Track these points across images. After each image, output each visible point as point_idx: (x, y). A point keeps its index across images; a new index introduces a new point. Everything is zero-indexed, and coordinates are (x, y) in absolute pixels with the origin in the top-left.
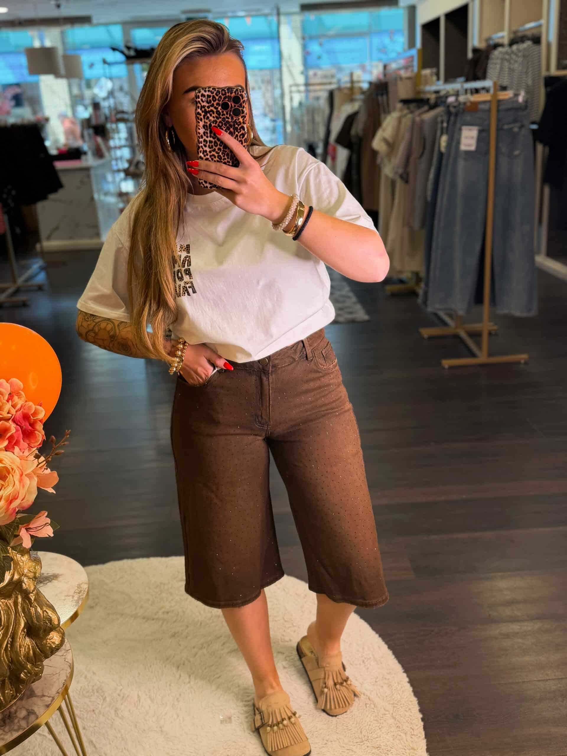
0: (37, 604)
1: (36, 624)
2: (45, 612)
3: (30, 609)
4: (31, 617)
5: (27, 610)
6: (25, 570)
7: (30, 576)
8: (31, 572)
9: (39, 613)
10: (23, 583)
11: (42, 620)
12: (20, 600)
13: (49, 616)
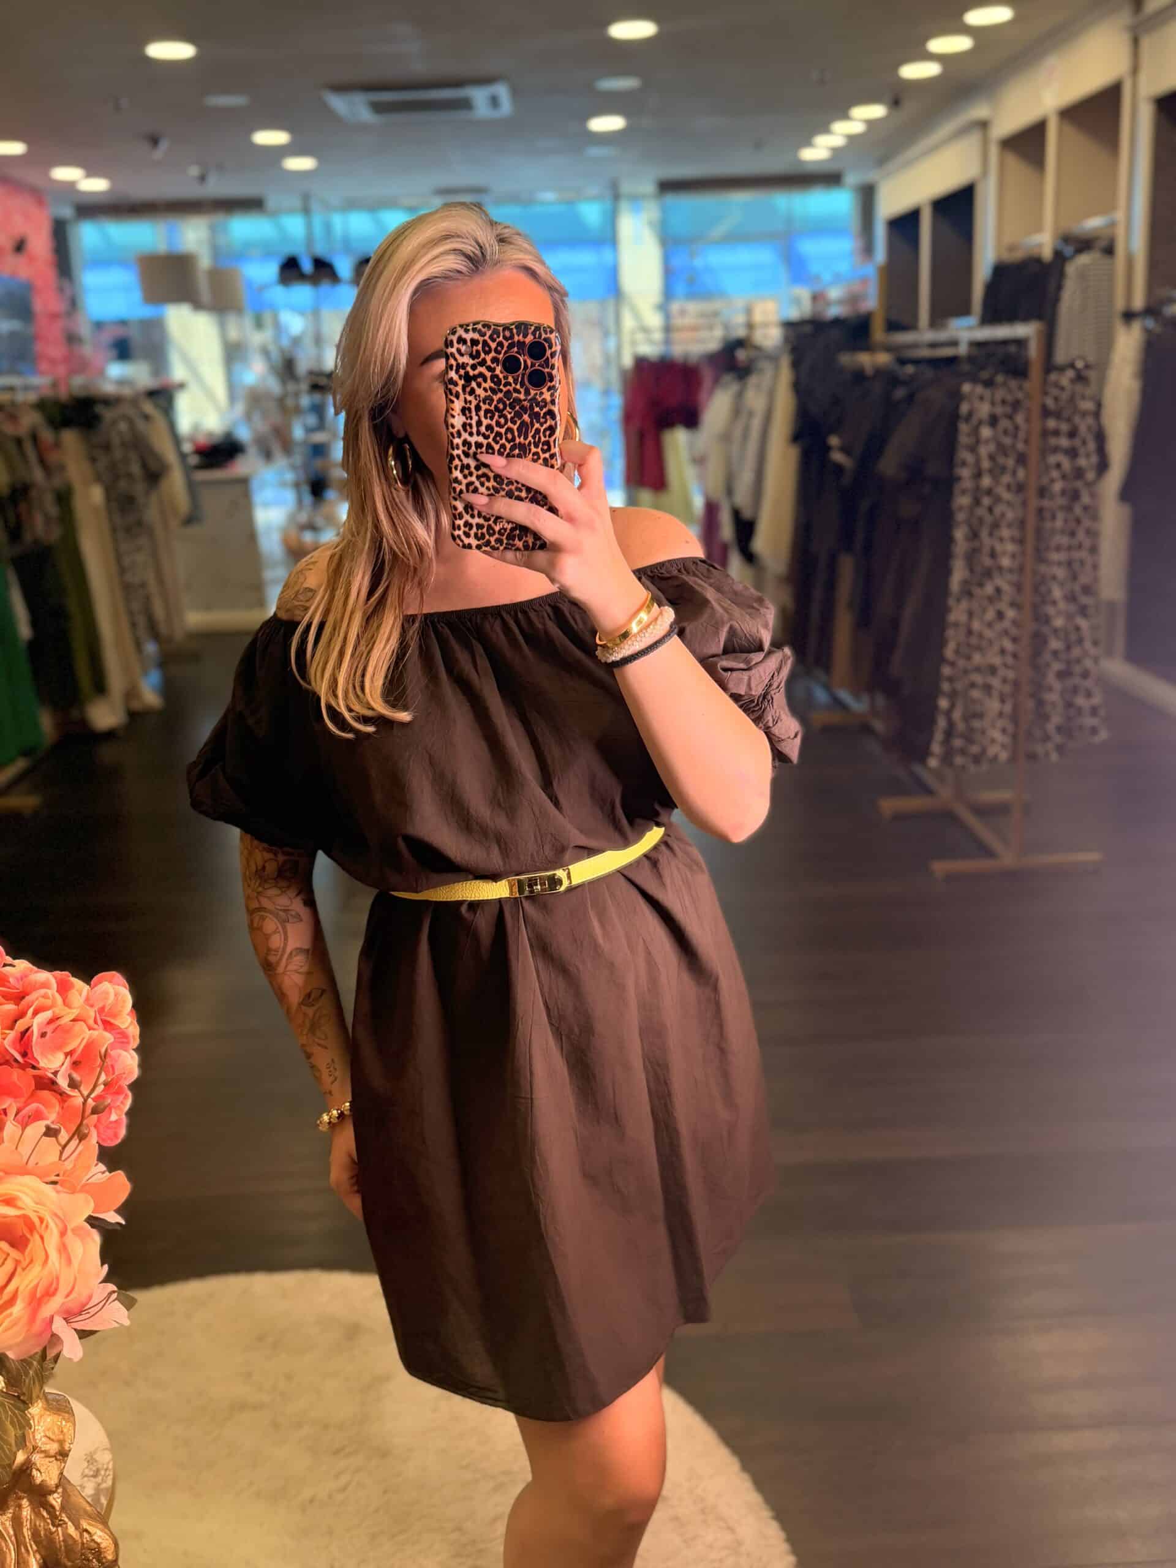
6: (38, 1437)
7: (49, 1450)
8: (53, 1440)
9: (71, 1536)
10: (34, 1470)
11: (80, 1554)
12: (26, 1512)
13: (96, 1542)
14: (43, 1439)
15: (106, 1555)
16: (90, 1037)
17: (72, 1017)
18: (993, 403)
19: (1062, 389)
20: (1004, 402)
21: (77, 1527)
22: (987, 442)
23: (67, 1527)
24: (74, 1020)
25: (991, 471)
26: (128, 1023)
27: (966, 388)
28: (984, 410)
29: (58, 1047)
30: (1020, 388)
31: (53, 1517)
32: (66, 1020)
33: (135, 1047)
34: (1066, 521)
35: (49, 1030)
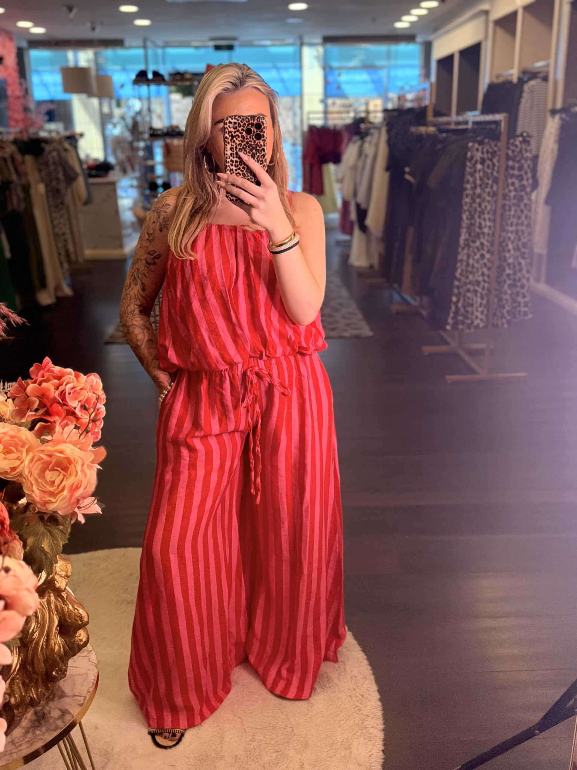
0: (70, 603)
1: (69, 622)
2: (76, 610)
3: (63, 607)
4: (64, 614)
5: (60, 608)
6: (57, 569)
7: (62, 574)
8: (63, 571)
9: (71, 610)
10: (56, 582)
11: (73, 618)
12: (52, 598)
13: (80, 614)
14: (59, 570)
15: (84, 619)
16: (88, 395)
17: (80, 387)
18: (483, 153)
19: (516, 146)
20: (488, 152)
21: (73, 607)
22: (480, 171)
23: (69, 607)
24: (81, 389)
25: (480, 185)
26: (101, 393)
27: (470, 144)
28: (478, 155)
29: (76, 399)
30: (496, 145)
31: (64, 601)
32: (78, 388)
33: (104, 403)
34: (516, 211)
35: (72, 391)
